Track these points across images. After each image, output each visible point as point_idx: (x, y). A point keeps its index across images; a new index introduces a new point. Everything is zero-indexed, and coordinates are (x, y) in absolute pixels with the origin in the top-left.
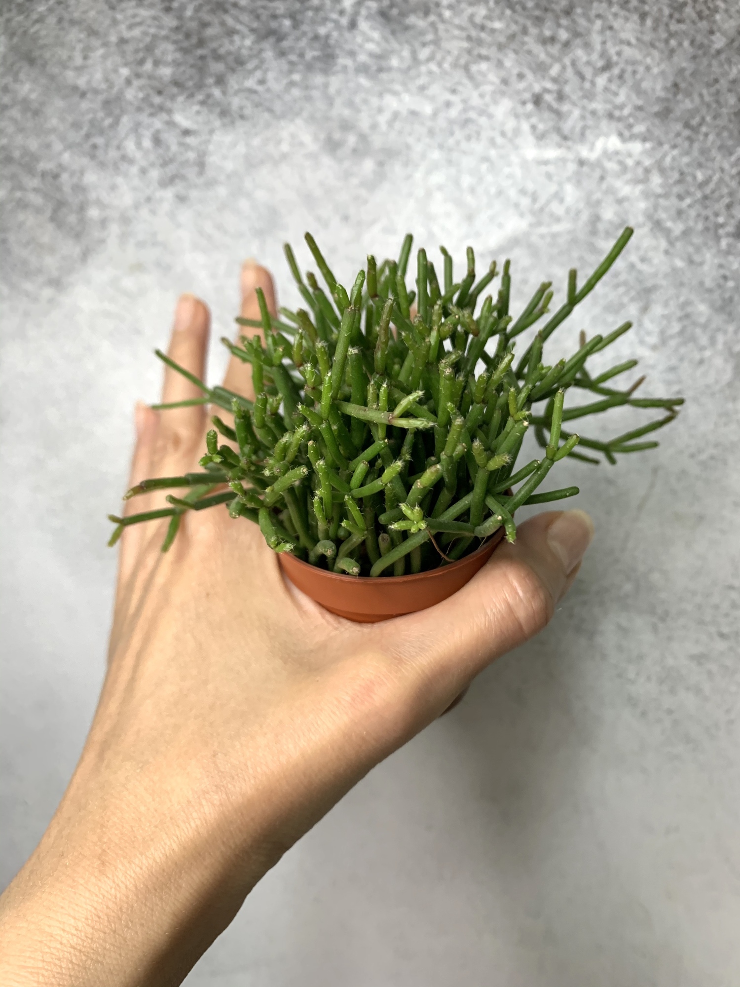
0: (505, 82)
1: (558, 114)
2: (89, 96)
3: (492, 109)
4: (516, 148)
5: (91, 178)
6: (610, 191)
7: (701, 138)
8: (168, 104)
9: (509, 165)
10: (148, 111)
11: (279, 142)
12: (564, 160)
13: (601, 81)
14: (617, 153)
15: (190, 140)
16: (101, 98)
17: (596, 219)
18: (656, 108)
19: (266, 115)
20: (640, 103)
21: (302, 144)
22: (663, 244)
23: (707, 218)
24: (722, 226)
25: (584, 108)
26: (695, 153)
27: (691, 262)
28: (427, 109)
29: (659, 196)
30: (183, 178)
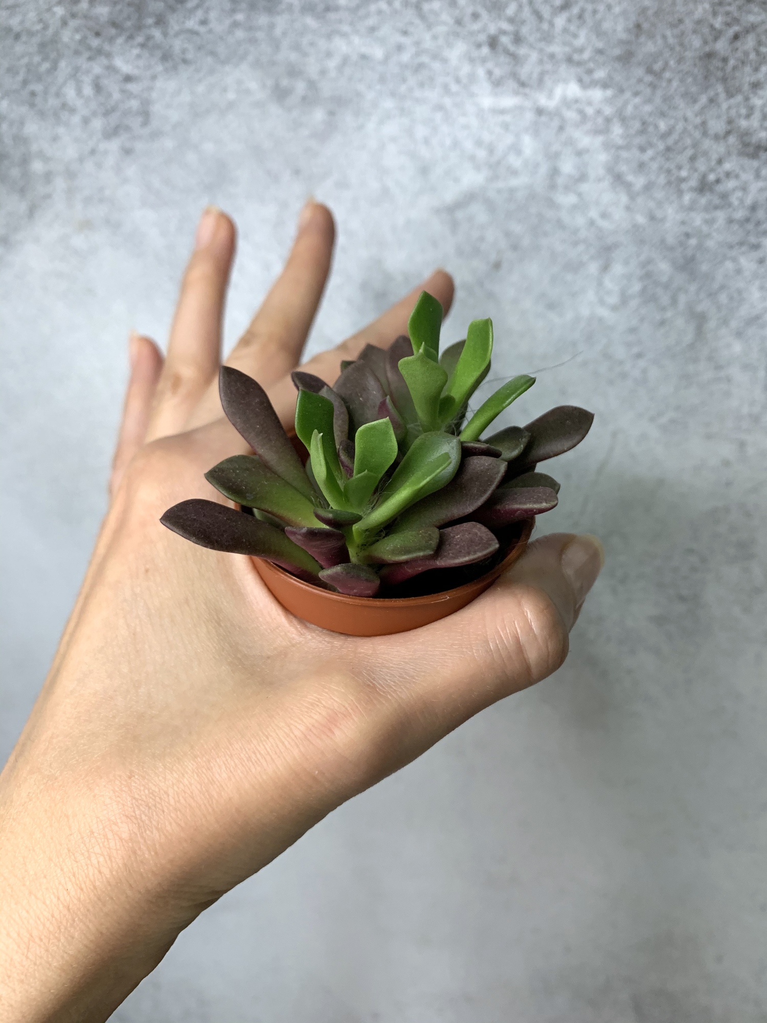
0: (459, 22)
1: (514, 57)
2: (24, 38)
3: (446, 53)
4: (472, 95)
5: (31, 128)
6: (570, 142)
7: (664, 84)
8: (107, 47)
9: (464, 114)
10: (86, 54)
11: (225, 90)
12: (520, 109)
13: (560, 21)
14: (577, 101)
15: (132, 87)
16: (36, 40)
17: (555, 172)
18: (617, 52)
19: (210, 60)
20: (600, 45)
21: (248, 92)
22: (624, 199)
23: (669, 171)
24: (683, 180)
25: (541, 51)
26: (658, 100)
27: (652, 218)
28: (378, 53)
29: (619, 148)
30: (128, 129)
